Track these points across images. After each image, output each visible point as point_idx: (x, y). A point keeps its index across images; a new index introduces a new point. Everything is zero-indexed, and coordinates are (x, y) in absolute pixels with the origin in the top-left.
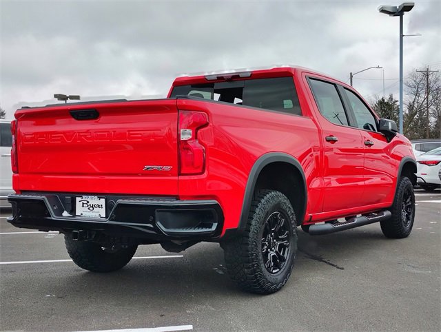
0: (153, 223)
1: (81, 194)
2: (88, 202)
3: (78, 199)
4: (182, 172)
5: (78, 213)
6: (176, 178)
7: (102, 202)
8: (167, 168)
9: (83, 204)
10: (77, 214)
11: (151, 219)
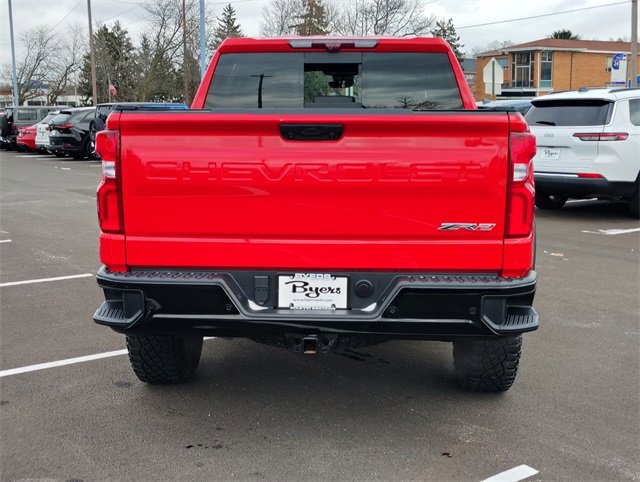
0: (477, 318)
1: (290, 271)
2: (306, 284)
3: (282, 280)
4: (511, 233)
5: (282, 303)
6: (500, 242)
7: (342, 283)
8: (487, 226)
9: (294, 287)
10: (280, 305)
11: (473, 311)
